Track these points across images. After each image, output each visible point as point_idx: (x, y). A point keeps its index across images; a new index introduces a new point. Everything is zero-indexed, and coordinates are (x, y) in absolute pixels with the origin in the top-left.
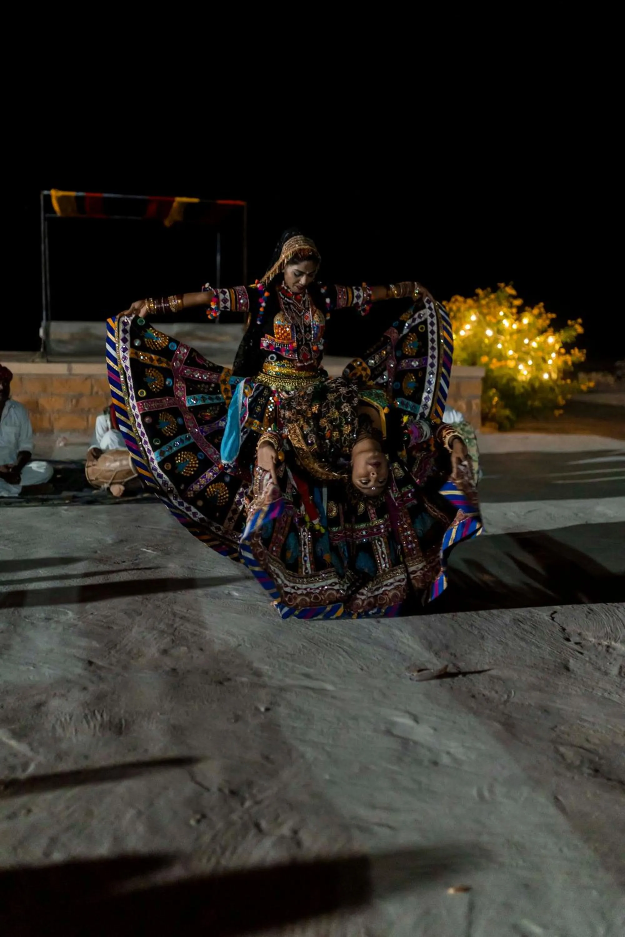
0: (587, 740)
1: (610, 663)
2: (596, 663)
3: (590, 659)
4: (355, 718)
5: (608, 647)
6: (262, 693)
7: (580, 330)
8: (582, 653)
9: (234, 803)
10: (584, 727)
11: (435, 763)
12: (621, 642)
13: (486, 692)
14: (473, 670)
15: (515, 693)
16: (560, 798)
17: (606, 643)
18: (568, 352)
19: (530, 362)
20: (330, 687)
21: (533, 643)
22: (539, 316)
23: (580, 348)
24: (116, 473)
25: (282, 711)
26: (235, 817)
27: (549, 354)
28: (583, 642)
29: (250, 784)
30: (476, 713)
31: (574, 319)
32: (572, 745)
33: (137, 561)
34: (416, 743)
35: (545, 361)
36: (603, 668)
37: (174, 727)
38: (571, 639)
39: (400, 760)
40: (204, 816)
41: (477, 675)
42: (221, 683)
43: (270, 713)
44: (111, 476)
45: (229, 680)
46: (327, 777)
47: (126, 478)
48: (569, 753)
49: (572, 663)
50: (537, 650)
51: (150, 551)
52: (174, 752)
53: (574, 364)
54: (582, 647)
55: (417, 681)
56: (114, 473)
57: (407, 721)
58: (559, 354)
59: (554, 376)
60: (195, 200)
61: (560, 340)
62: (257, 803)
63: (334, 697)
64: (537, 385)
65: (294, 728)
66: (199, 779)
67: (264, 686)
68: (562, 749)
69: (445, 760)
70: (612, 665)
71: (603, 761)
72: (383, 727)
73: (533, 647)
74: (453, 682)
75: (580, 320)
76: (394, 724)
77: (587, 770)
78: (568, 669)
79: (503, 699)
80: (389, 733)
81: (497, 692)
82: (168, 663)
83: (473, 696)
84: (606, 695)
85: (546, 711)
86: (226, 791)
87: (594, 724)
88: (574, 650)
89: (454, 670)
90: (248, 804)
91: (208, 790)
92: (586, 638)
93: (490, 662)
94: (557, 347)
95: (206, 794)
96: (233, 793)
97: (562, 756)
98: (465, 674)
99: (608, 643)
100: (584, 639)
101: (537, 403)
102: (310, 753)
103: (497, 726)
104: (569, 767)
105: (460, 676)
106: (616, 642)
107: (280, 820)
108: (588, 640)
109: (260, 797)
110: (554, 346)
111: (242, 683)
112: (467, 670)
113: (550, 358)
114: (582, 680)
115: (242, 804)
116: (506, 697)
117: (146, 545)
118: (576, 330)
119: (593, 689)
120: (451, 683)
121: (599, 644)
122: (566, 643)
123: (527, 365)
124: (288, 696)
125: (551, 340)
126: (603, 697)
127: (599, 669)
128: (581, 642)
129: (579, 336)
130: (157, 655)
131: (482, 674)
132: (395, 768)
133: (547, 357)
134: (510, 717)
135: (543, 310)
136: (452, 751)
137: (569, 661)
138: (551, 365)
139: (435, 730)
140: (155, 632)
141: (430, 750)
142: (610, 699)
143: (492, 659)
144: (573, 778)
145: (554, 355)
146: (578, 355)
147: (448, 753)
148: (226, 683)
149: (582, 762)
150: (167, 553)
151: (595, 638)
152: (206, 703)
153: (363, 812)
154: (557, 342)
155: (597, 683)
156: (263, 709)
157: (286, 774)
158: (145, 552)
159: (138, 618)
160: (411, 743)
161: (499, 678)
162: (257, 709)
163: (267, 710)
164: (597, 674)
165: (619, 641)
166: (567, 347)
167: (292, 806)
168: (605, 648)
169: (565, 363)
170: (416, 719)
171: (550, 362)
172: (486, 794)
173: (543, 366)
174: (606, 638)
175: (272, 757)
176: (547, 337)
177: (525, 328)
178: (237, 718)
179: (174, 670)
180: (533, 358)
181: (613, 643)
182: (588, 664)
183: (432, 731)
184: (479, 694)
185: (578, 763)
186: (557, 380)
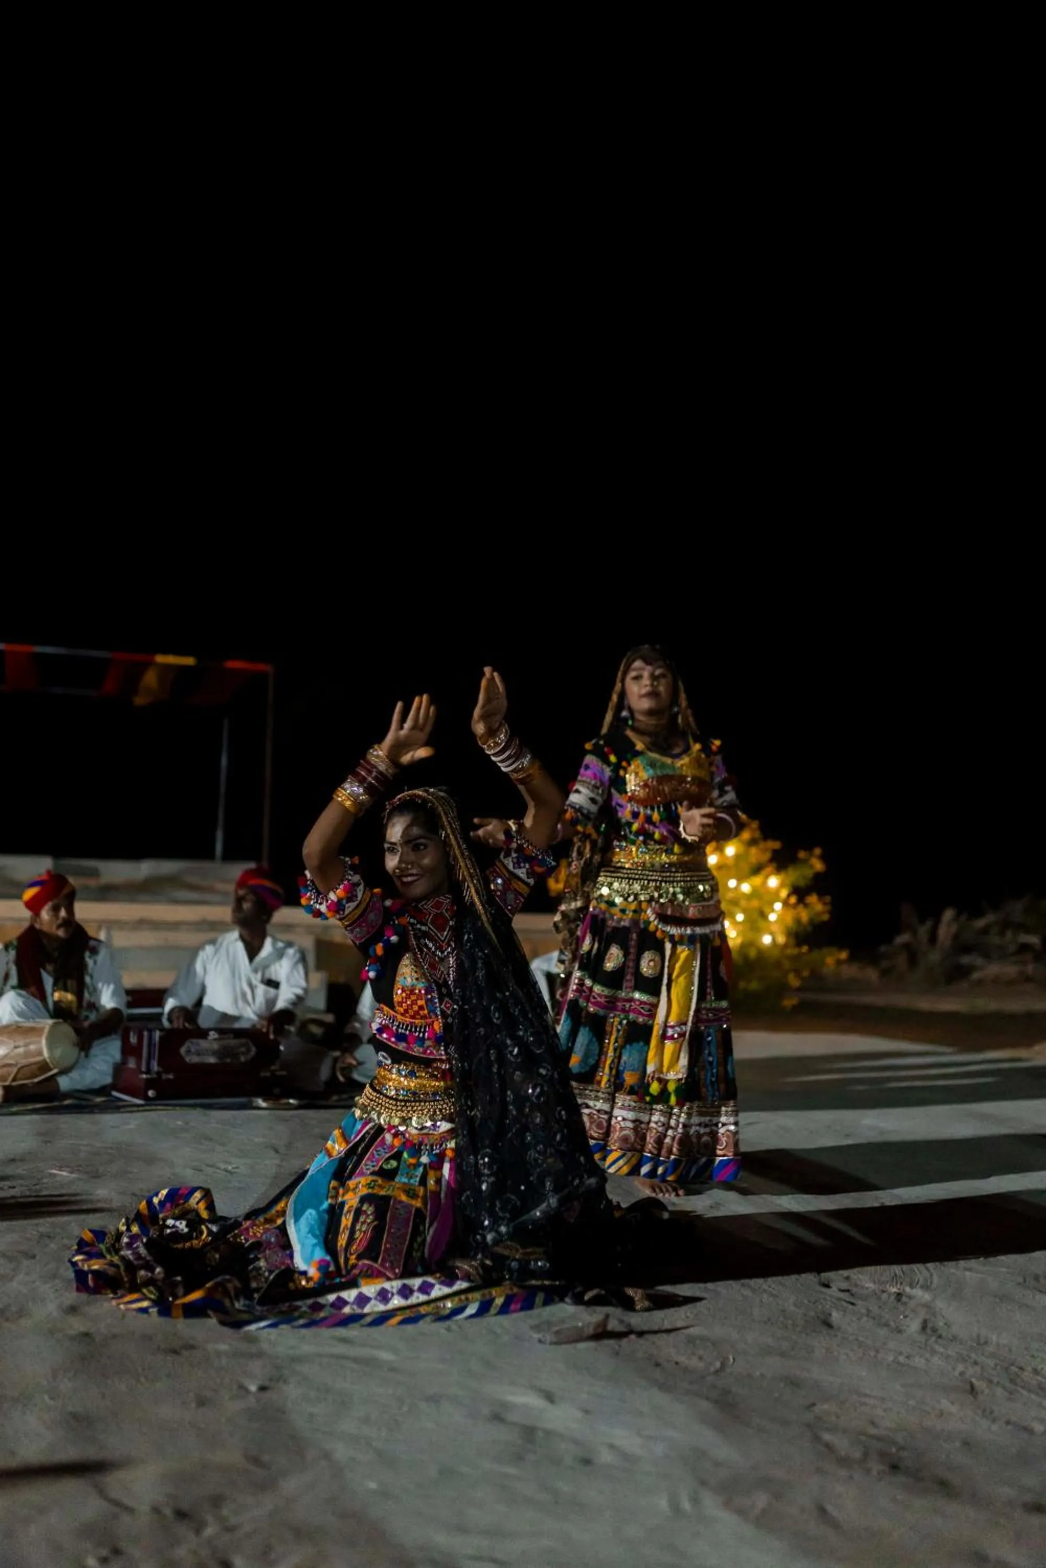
0: (873, 1423)
1: (905, 1317)
2: (881, 1317)
3: (868, 1311)
4: (434, 1400)
5: (899, 1296)
6: (256, 1366)
7: (818, 866)
8: (853, 1304)
9: (182, 1529)
10: (865, 1404)
11: (587, 1462)
12: (922, 1287)
13: (682, 1359)
14: (656, 1328)
15: (734, 1359)
16: (829, 1508)
17: (894, 1290)
18: (801, 900)
19: (740, 917)
20: (385, 1356)
21: (765, 1291)
22: (753, 842)
23: (821, 895)
24: (19, 1069)
25: (292, 1392)
26: (181, 1552)
27: (771, 904)
28: (854, 1290)
29: (217, 1501)
30: (663, 1387)
31: (809, 849)
32: (845, 1431)
33: (38, 1187)
34: (548, 1433)
35: (763, 915)
36: (892, 1324)
37: (75, 1416)
38: (831, 1285)
39: (518, 1458)
40: (117, 1552)
41: (664, 1335)
42: (175, 1352)
43: (266, 1395)
44: (9, 1075)
45: (192, 1347)
46: (373, 1485)
47: (36, 1076)
48: (842, 1444)
49: (835, 1316)
50: (771, 1299)
51: (64, 1173)
52: (70, 1453)
53: (811, 921)
54: (852, 1295)
55: (552, 1343)
56: (15, 1070)
57: (534, 1401)
58: (786, 903)
59: (781, 939)
60: (190, 661)
61: (788, 882)
62: (230, 1529)
63: (393, 1369)
64: (753, 953)
65: (312, 1415)
66: (113, 1494)
67: (260, 1355)
68: (827, 1437)
69: (606, 1457)
70: (908, 1319)
71: (904, 1454)
72: (486, 1411)
73: (765, 1296)
74: (620, 1346)
75: (818, 851)
76: (505, 1405)
77: (876, 1467)
78: (829, 1325)
79: (712, 1369)
80: (497, 1418)
81: (701, 1358)
82: (77, 1325)
83: (657, 1365)
84: (901, 1359)
85: (794, 1383)
86: (168, 1512)
87: (883, 1399)
88: (839, 1299)
89: (621, 1328)
90: (209, 1531)
91: (130, 1510)
92: (859, 1283)
93: (687, 1317)
94: (784, 893)
95: (126, 1518)
96: (181, 1515)
97: (828, 1446)
98: (641, 1334)
99: (899, 1289)
100: (856, 1285)
101: (754, 986)
102: (341, 1452)
103: (705, 1405)
104: (844, 1462)
105: (633, 1337)
106: (911, 1287)
107: (273, 1556)
108: (862, 1287)
109: (233, 1520)
110: (777, 891)
111: (219, 1354)
112: (645, 1328)
113: (773, 910)
114: (857, 1340)
115: (198, 1531)
116: (718, 1364)
117: (58, 1165)
118: (812, 867)
119: (877, 1351)
120: (617, 1347)
121: (883, 1292)
122: (824, 1290)
123: (735, 923)
124: (305, 1369)
125: (773, 882)
126: (896, 1361)
127: (887, 1325)
128: (850, 1288)
129: (817, 876)
130: (55, 1314)
131: (673, 1334)
132: (512, 1471)
133: (766, 910)
134: (726, 1392)
135: (757, 834)
136: (617, 1442)
137: (830, 1315)
138: (776, 922)
139: (586, 1412)
140: (57, 1281)
141: (576, 1442)
142: (908, 1365)
143: (691, 1313)
144: (851, 1477)
145: (778, 906)
146: (817, 906)
147: (612, 1446)
148: (185, 1353)
149: (866, 1455)
150: (96, 1176)
151: (874, 1283)
152: (143, 1379)
153: (442, 1540)
154: (782, 885)
155: (884, 1344)
156: (253, 1388)
157: (290, 1485)
158: (55, 1175)
159: (26, 1263)
160: (540, 1434)
161: (704, 1339)
162: (243, 1388)
163: (262, 1389)
164: (883, 1332)
165: (919, 1285)
166: (800, 893)
167: (300, 1533)
168: (893, 1298)
169: (798, 921)
170: (550, 1397)
171: (772, 917)
172: (686, 1505)
173: (761, 924)
174: (895, 1284)
175: (266, 1458)
176: (767, 877)
177: (731, 862)
178: (202, 1402)
179: (87, 1335)
180: (744, 911)
181: (908, 1289)
182: (865, 1319)
183: (579, 1415)
184: (668, 1361)
185: (857, 1454)
186: (786, 946)
